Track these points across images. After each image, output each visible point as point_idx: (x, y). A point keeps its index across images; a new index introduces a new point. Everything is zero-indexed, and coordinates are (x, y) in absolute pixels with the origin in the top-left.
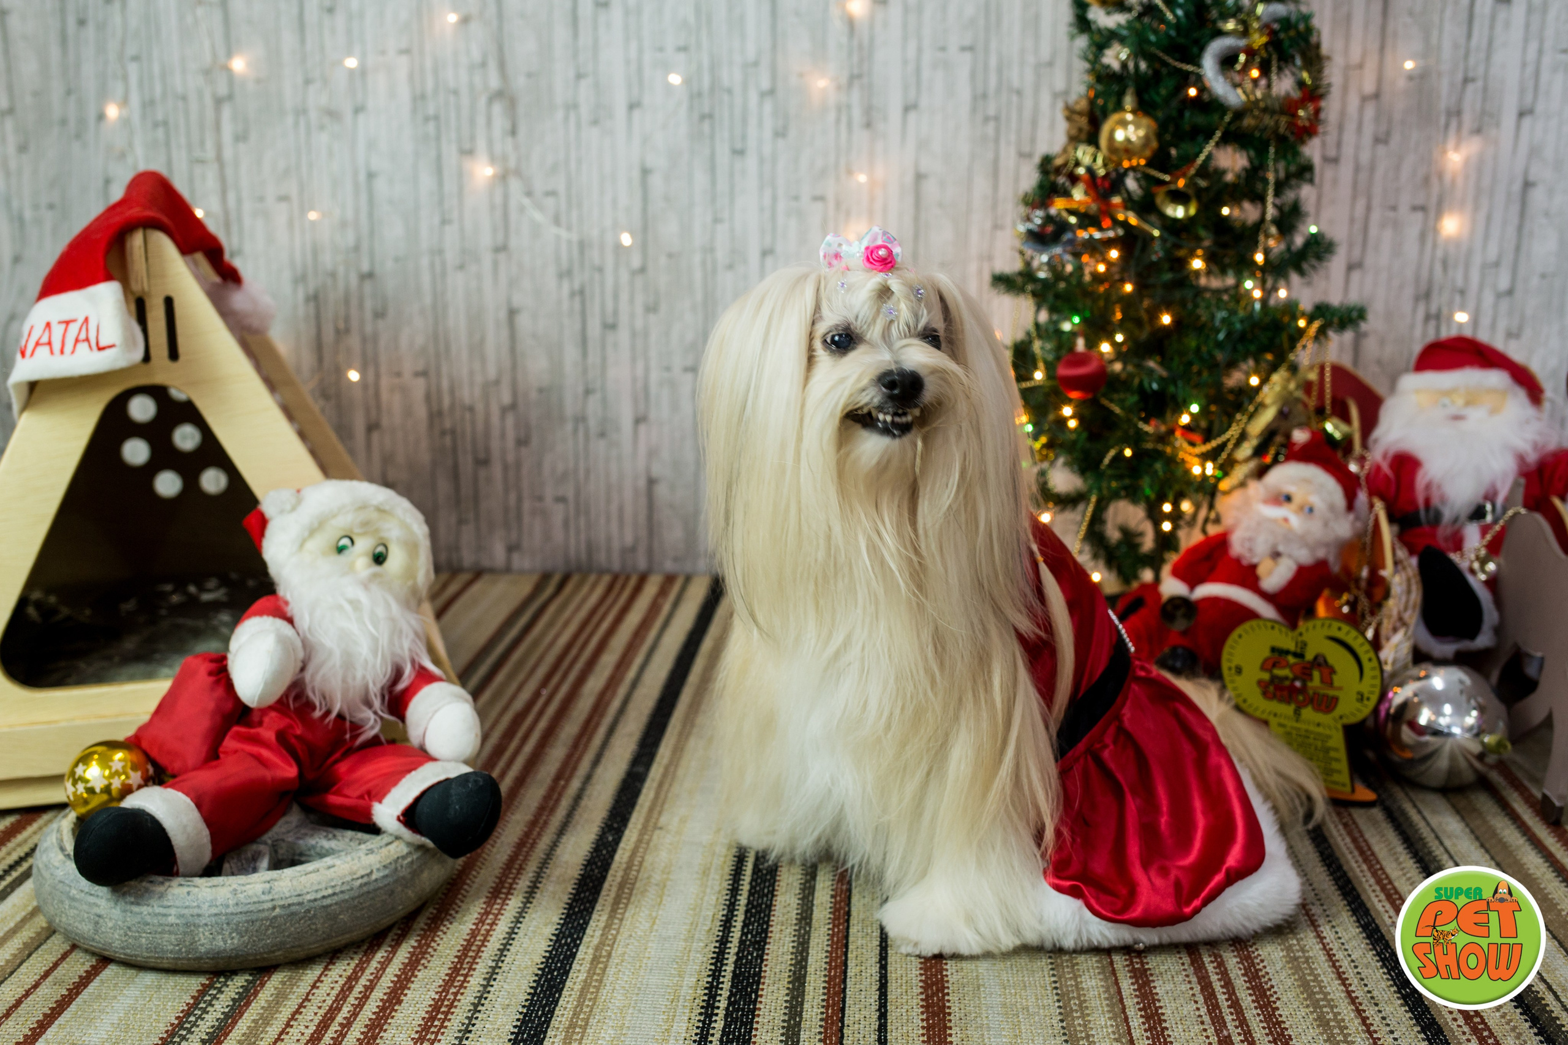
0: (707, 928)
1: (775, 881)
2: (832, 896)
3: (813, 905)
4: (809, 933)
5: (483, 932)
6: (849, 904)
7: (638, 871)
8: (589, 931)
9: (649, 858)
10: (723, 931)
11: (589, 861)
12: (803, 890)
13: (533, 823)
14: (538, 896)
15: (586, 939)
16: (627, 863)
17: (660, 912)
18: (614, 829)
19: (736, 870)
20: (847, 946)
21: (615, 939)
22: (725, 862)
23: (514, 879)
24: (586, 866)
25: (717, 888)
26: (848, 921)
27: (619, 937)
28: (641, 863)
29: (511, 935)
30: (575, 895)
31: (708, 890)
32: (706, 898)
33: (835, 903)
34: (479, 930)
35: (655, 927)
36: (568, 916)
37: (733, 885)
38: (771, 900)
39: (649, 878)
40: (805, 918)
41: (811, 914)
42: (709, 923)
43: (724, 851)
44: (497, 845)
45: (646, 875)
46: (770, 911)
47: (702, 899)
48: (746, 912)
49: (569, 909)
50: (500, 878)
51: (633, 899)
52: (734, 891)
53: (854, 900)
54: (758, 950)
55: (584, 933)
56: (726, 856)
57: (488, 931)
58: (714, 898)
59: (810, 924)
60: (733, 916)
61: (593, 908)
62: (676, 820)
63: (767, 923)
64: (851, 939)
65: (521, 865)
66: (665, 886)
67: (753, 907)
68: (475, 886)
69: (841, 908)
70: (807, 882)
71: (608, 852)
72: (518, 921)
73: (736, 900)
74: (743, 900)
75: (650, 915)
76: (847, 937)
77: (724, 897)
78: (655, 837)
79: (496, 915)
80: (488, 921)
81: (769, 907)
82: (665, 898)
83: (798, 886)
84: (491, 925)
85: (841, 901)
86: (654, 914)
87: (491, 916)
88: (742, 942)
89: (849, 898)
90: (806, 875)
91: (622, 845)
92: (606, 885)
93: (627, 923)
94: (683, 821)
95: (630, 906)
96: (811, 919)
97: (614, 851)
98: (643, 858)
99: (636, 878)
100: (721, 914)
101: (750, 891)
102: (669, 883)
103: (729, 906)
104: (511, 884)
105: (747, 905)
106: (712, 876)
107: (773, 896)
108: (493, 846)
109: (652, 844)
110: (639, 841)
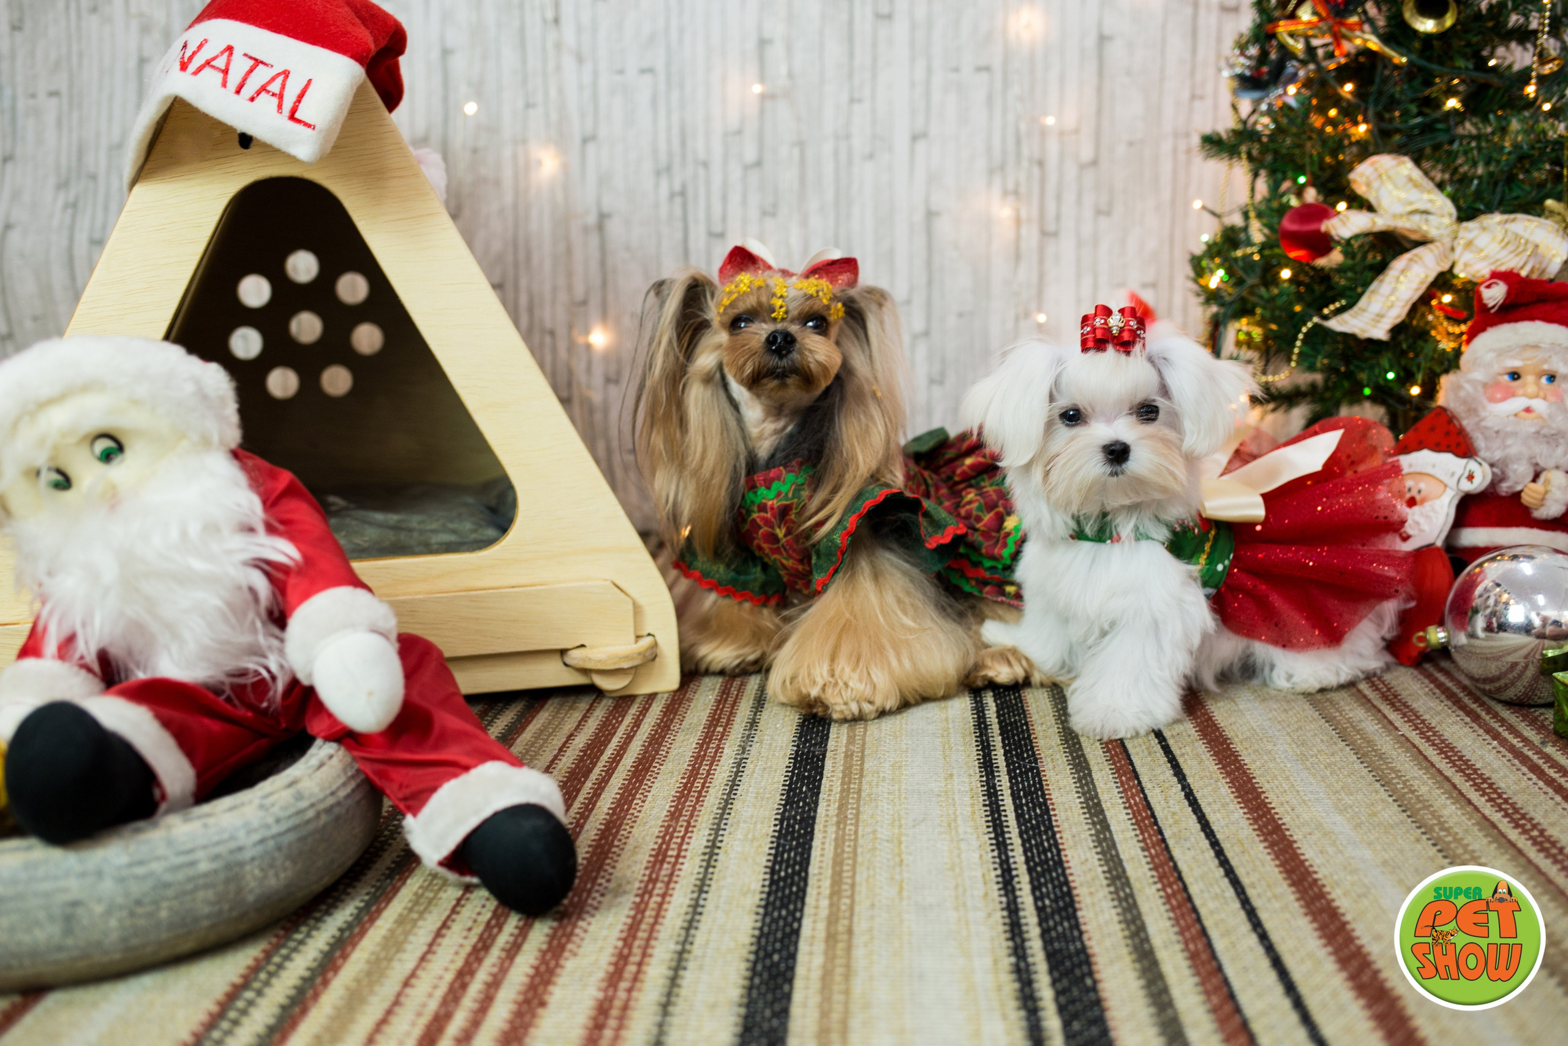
0: (981, 893)
1: (1054, 834)
2: (1143, 849)
3: (1120, 861)
4: (1132, 895)
5: (652, 905)
6: (1171, 858)
7: (857, 825)
8: (810, 900)
9: (866, 811)
10: (1006, 895)
11: (783, 814)
12: (1099, 842)
13: (693, 773)
14: (720, 857)
15: (808, 910)
16: (838, 815)
17: (906, 875)
18: (804, 777)
19: (994, 820)
20: (1195, 910)
21: (851, 908)
22: (974, 813)
23: (683, 838)
24: (781, 821)
25: (975, 844)
26: (1180, 878)
27: (857, 909)
28: (857, 816)
29: (696, 909)
30: (776, 856)
31: (963, 846)
32: (964, 855)
33: (1151, 856)
34: (647, 904)
35: (905, 894)
36: (773, 882)
37: (996, 838)
38: (1059, 854)
39: (874, 832)
40: (1117, 875)
41: (1124, 871)
42: (980, 885)
43: (967, 799)
44: (649, 799)
45: (869, 829)
46: (1064, 870)
47: (959, 856)
48: (1030, 870)
49: (773, 872)
50: (663, 837)
51: (859, 859)
52: (1001, 845)
53: (1176, 853)
54: (1068, 919)
55: (803, 903)
56: (972, 805)
57: (660, 905)
58: (977, 855)
59: (1127, 883)
60: (1012, 878)
61: (807, 873)
62: (887, 765)
63: (1067, 883)
64: (1198, 902)
65: (689, 823)
66: (900, 843)
67: (1036, 865)
68: (627, 847)
69: (1162, 865)
70: (1098, 833)
71: (805, 804)
72: (702, 887)
73: (1008, 858)
74: (1018, 856)
75: (892, 879)
76: (1189, 899)
77: (989, 855)
78: (865, 786)
79: (668, 883)
80: (656, 891)
81: (1060, 863)
82: (904, 856)
83: (1090, 839)
84: (664, 896)
85: (1157, 855)
86: (897, 877)
87: (659, 885)
88: (1040, 910)
89: (1167, 848)
90: (1094, 824)
91: (821, 796)
92: (816, 843)
93: (862, 890)
94: (896, 766)
95: (858, 869)
96: (1127, 879)
97: (816, 803)
98: (858, 809)
99: (856, 832)
100: (993, 874)
101: (1023, 845)
102: (903, 839)
103: (1001, 865)
104: (681, 845)
105: (1027, 862)
106: (961, 830)
107: (1059, 851)
108: (644, 801)
109: (863, 794)
110: (845, 791)
